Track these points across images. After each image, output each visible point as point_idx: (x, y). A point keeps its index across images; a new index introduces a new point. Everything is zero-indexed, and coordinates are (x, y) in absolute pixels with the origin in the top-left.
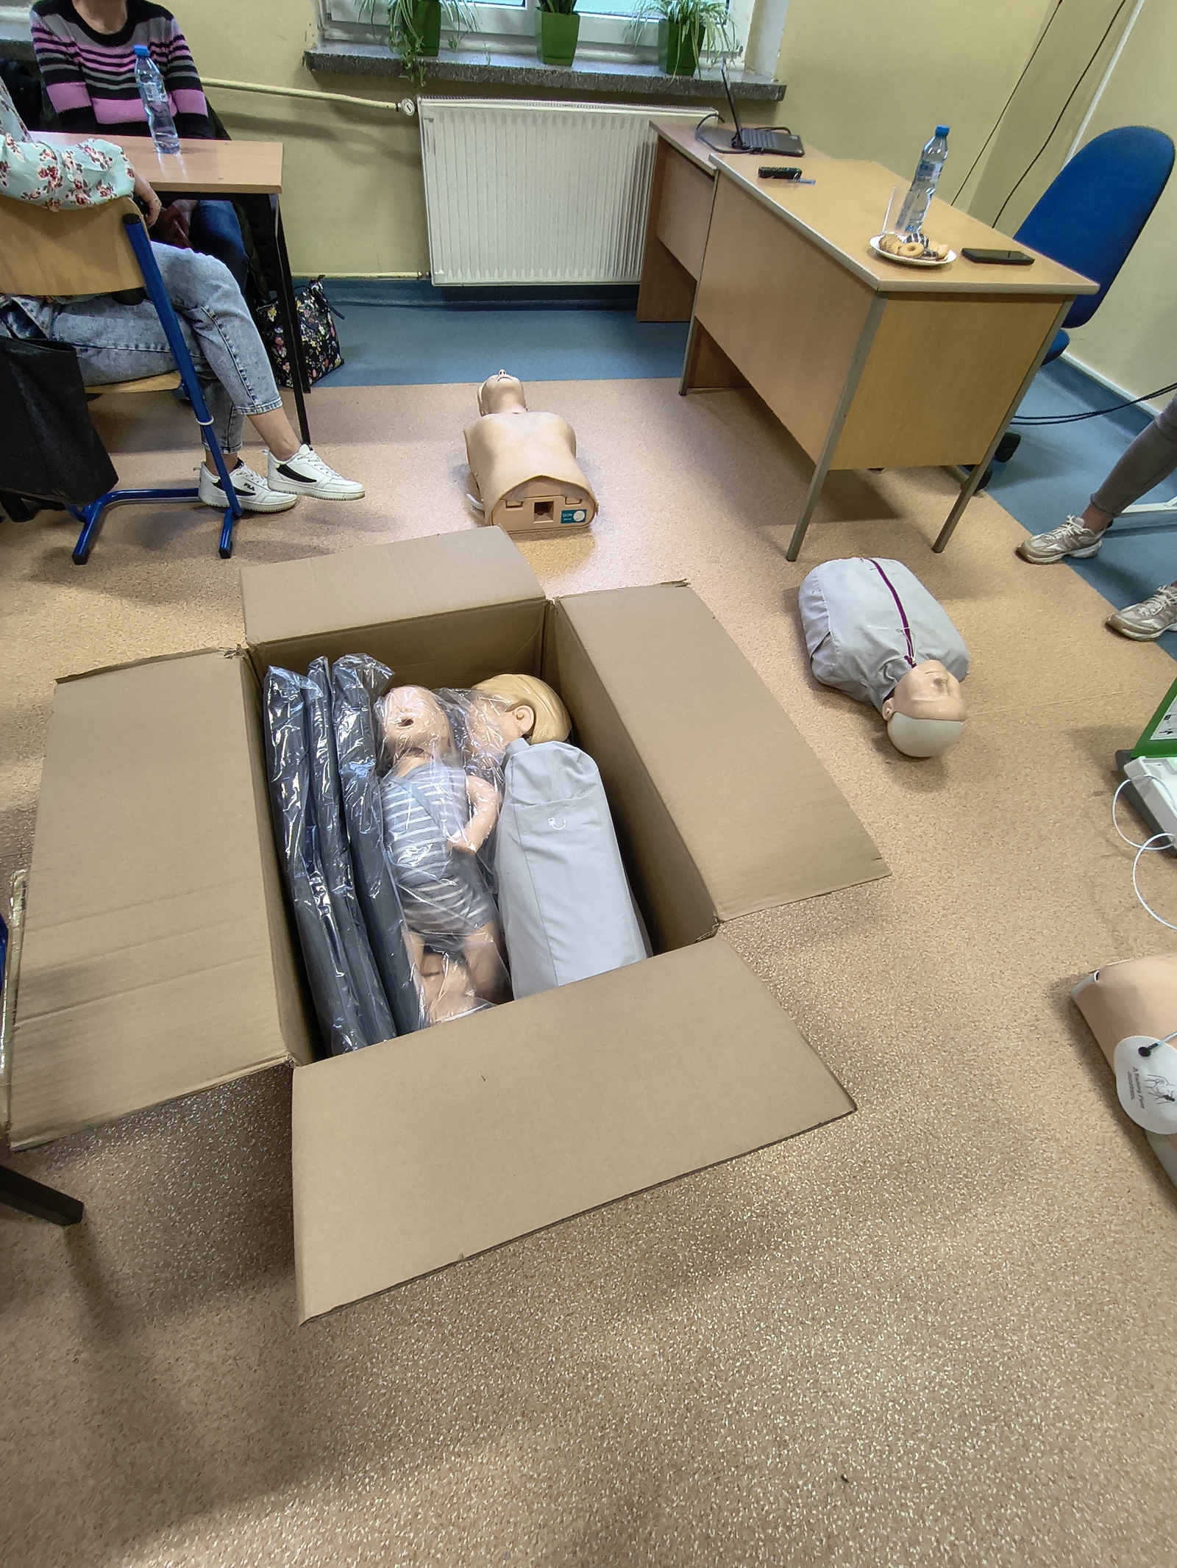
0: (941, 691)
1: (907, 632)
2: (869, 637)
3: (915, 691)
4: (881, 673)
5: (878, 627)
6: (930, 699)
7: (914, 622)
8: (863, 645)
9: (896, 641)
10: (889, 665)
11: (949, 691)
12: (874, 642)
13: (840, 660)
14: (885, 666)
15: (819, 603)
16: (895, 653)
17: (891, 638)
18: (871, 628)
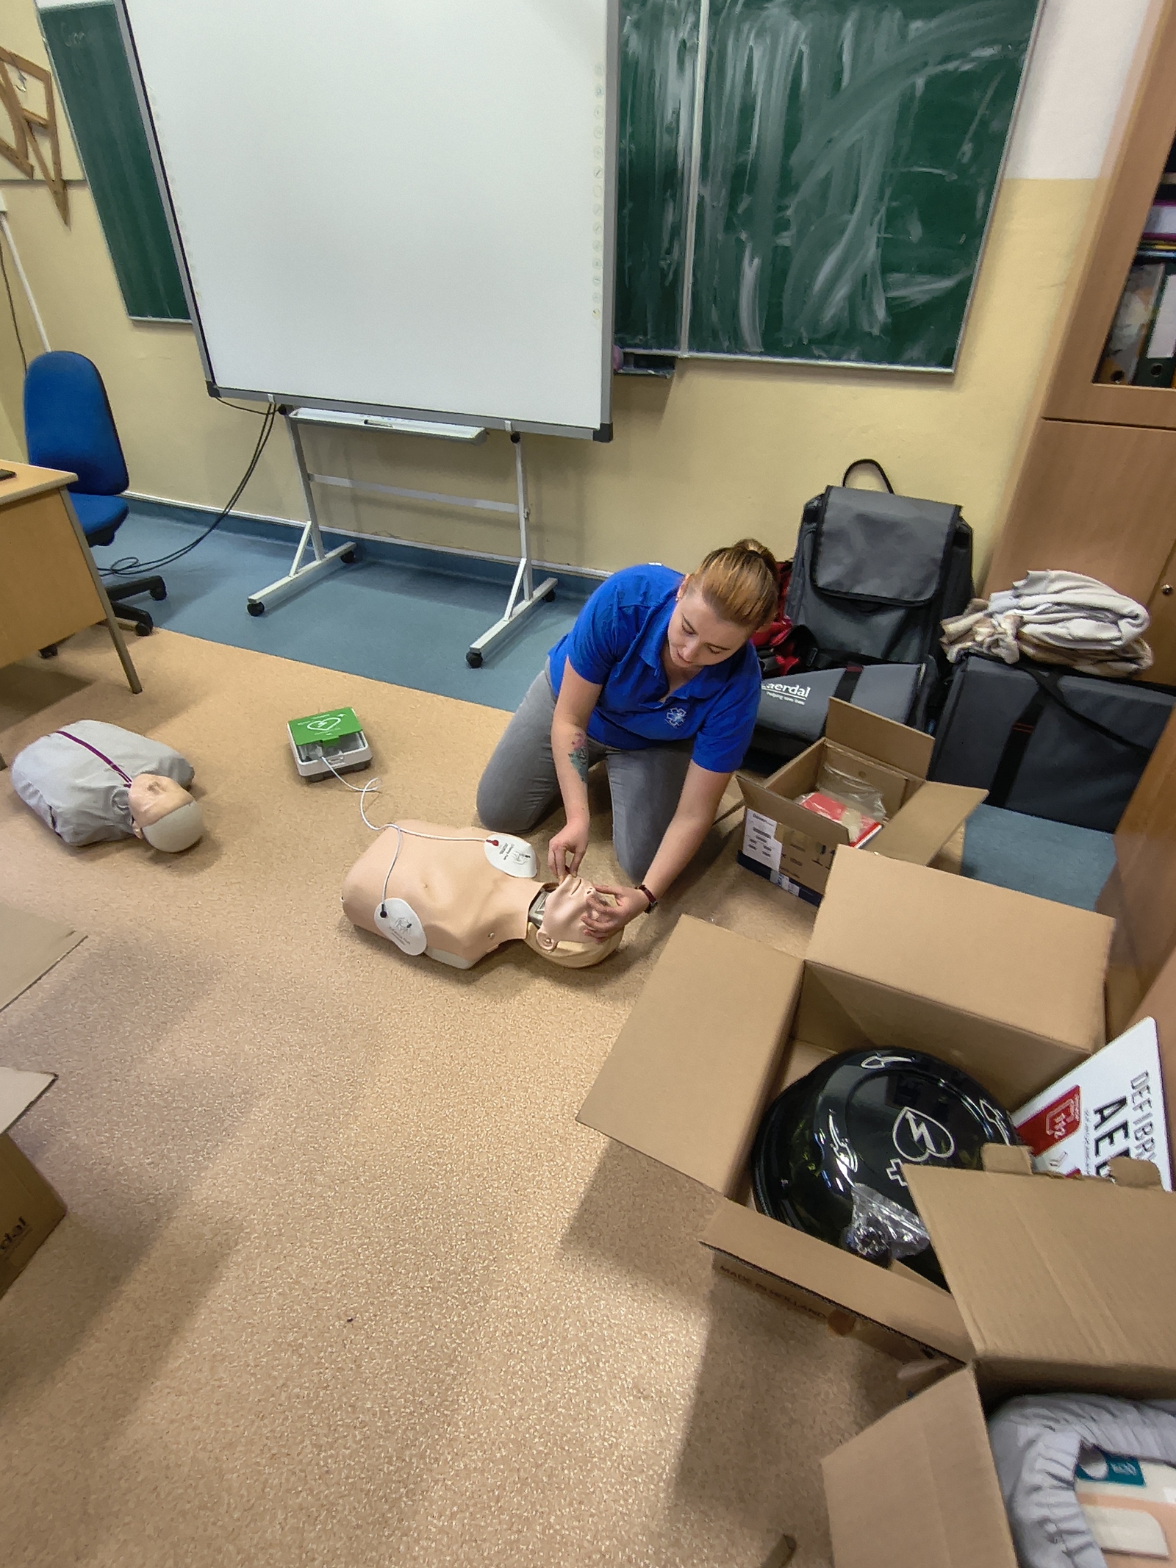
0: (156, 793)
1: (115, 767)
2: (83, 789)
3: (139, 805)
4: (116, 809)
5: (87, 778)
6: (152, 803)
7: (118, 757)
8: (83, 798)
9: (109, 779)
10: (116, 799)
11: (163, 789)
12: (90, 790)
13: (74, 820)
14: (114, 801)
15: (31, 790)
16: (114, 787)
17: (103, 779)
18: (80, 782)
